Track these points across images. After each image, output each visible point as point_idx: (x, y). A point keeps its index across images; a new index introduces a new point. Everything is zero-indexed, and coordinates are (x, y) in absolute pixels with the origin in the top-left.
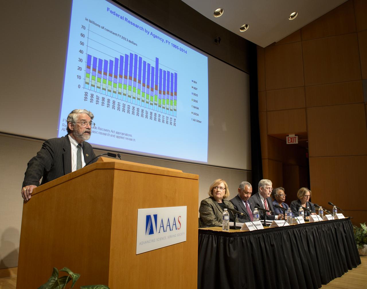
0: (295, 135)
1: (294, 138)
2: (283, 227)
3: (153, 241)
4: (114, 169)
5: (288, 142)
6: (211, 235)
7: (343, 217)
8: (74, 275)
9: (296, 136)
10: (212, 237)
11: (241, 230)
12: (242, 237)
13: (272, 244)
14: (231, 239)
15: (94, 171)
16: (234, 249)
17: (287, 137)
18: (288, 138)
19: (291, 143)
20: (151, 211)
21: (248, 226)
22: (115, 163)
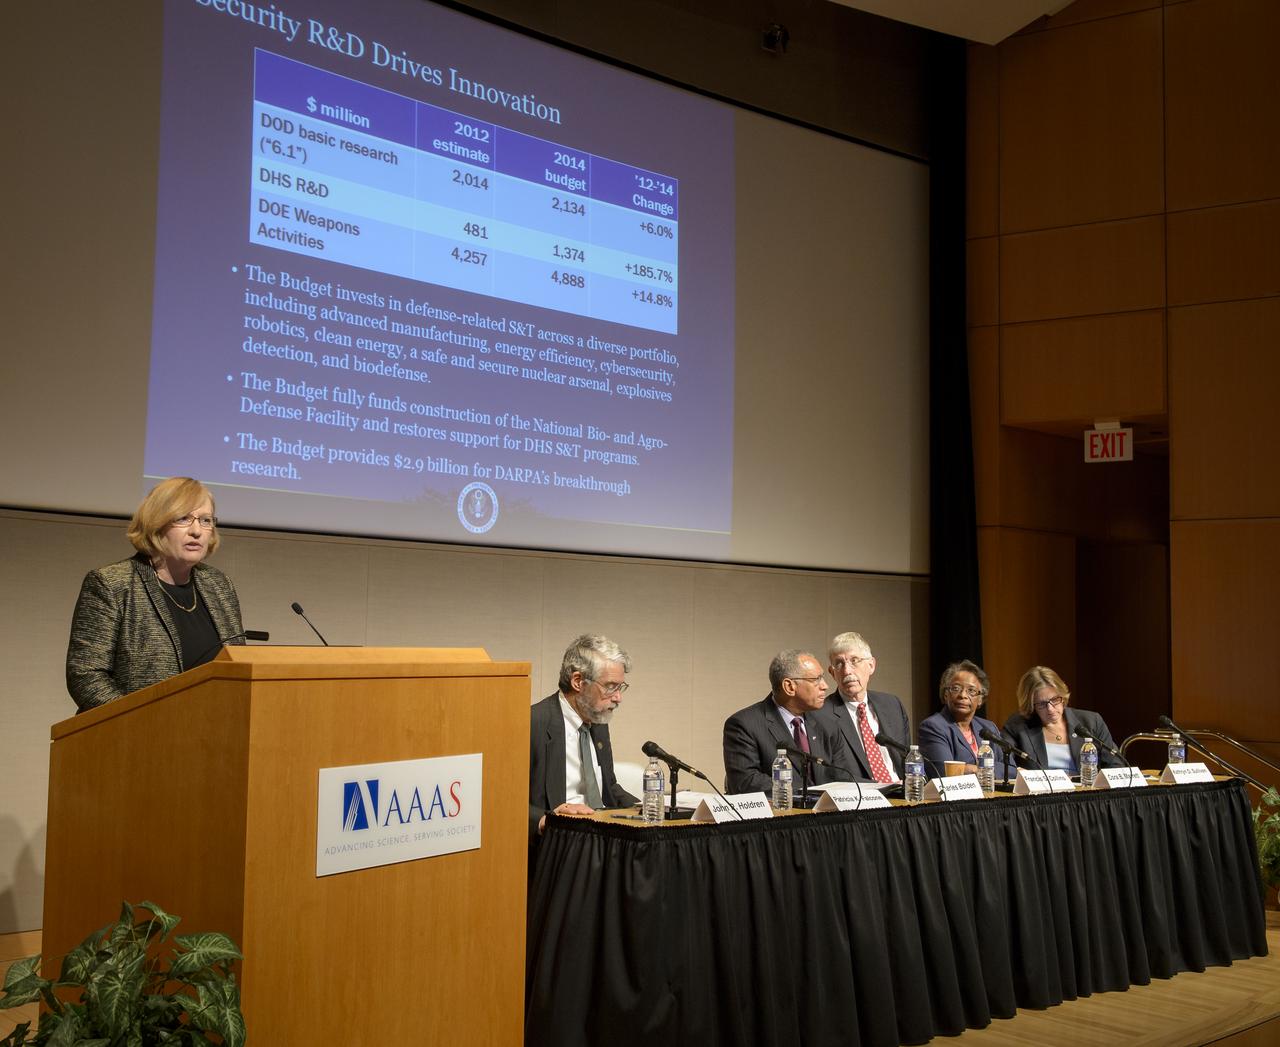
0: (1124, 425)
1: (1117, 439)
2: (856, 812)
3: (365, 845)
4: (250, 680)
5: (1093, 456)
6: (589, 835)
7: (1206, 776)
8: (167, 918)
9: (1124, 430)
10: (592, 838)
11: (693, 820)
12: (677, 842)
13: (798, 864)
14: (640, 845)
15: (208, 684)
16: (648, 875)
17: (1088, 434)
18: (1092, 436)
19: (1105, 459)
20: (361, 773)
21: (711, 809)
22: (253, 668)
